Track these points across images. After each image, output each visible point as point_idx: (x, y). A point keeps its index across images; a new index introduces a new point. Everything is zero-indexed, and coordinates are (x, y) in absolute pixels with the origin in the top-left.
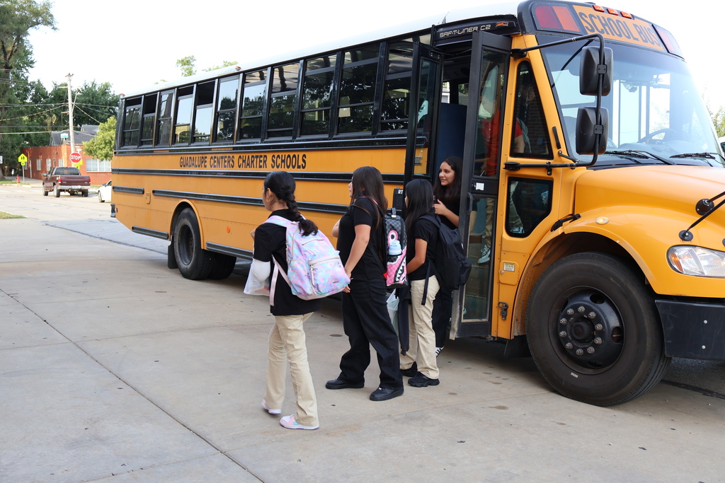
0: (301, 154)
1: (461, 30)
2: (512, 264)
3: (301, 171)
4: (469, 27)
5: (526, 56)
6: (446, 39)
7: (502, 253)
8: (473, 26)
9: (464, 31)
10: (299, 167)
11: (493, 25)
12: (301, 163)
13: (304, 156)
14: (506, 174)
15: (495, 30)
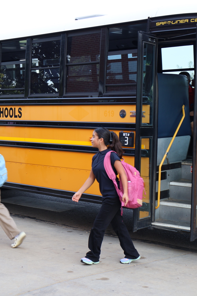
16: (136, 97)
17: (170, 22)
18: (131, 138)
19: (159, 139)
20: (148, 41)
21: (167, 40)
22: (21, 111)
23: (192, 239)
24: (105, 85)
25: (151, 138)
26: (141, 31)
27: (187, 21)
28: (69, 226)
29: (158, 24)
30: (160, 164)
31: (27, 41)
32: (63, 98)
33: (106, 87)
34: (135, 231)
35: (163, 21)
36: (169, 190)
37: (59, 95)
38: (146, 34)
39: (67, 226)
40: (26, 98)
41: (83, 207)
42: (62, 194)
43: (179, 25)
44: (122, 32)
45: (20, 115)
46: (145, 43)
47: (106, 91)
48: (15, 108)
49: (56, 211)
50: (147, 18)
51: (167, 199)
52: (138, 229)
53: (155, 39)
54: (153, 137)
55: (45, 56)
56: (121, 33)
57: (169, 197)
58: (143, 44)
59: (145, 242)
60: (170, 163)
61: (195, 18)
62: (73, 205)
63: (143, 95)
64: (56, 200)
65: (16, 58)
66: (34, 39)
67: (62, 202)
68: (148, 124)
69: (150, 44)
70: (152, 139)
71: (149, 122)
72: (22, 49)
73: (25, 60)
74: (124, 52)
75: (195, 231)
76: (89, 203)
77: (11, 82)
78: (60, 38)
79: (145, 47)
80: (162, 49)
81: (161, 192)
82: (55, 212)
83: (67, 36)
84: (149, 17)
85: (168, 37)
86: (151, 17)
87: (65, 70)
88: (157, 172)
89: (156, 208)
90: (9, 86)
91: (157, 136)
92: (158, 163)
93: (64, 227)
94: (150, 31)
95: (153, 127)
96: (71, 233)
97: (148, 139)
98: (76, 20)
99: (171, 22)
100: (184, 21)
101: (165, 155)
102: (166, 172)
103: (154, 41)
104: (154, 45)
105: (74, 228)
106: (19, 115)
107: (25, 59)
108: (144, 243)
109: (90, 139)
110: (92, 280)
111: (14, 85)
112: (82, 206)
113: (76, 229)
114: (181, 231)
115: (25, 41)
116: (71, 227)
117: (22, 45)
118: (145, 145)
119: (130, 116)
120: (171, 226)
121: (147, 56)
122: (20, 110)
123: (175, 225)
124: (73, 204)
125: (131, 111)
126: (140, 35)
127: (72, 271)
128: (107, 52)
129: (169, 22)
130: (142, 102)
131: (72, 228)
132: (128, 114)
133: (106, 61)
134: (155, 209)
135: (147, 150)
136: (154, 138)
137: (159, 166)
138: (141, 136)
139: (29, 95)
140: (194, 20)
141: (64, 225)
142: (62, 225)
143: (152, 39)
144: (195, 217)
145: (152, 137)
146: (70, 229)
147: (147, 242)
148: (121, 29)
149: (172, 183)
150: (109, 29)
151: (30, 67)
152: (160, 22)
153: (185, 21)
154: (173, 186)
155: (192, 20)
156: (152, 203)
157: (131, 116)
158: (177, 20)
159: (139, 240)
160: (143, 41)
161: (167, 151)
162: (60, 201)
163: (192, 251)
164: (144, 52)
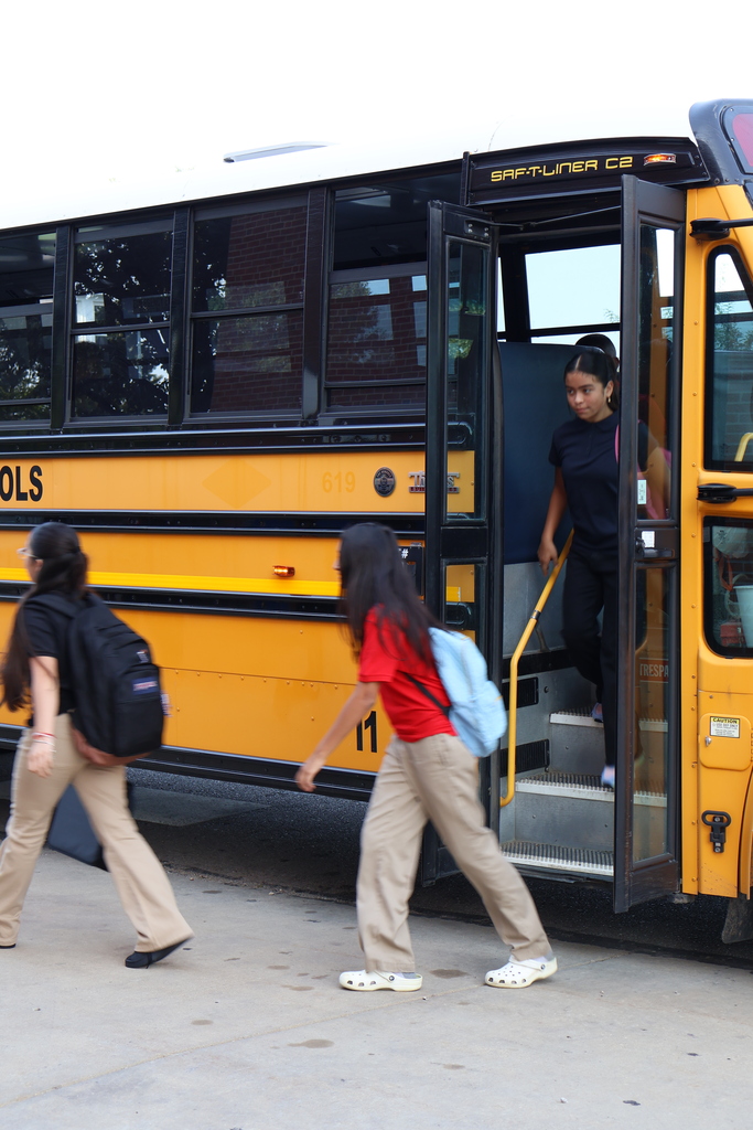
0: (26, 467)
1: (550, 167)
2: (734, 720)
3: (29, 505)
4: (572, 161)
5: (728, 235)
6: (508, 186)
7: (704, 696)
8: (585, 159)
9: (559, 169)
10: (22, 497)
11: (638, 160)
12: (26, 486)
13: (36, 469)
14: (701, 510)
15: (642, 171)
16: (424, 425)
17: (537, 170)
18: (414, 563)
19: (507, 568)
20: (462, 234)
21: (528, 229)
22: (39, 478)
23: (621, 905)
24: (323, 386)
25: (480, 565)
26: (438, 202)
27: (595, 166)
28: (210, 873)
29: (497, 176)
30: (513, 652)
31: (58, 237)
32: (183, 430)
33: (328, 390)
34: (430, 882)
35: (515, 167)
36: (547, 741)
37: (169, 422)
38: (454, 209)
39: (205, 872)
40: (58, 433)
41: (265, 806)
42: (184, 763)
43: (567, 180)
44: (392, 201)
45: (36, 492)
46: (453, 243)
47: (329, 405)
48: (18, 469)
49: (170, 823)
50: (461, 157)
51: (540, 771)
52: (438, 877)
53: (488, 226)
54: (489, 559)
55: (138, 283)
56: (389, 205)
57: (548, 764)
58: (447, 244)
59: (467, 922)
60: (551, 649)
61: (619, 157)
62: (229, 801)
63: (452, 418)
64: (169, 787)
65: (26, 291)
66: (81, 231)
67: (190, 792)
68: (469, 514)
69: (471, 245)
70: (483, 567)
71: (471, 509)
72: (47, 261)
73: (51, 301)
74: (399, 270)
75: (629, 878)
76: (283, 795)
77: (21, 373)
78: (169, 227)
79: (454, 254)
80: (527, 256)
81: (518, 749)
82: (166, 827)
83: (194, 217)
84: (466, 154)
85: (533, 221)
86: (472, 152)
87: (188, 336)
88: (504, 681)
89: (502, 802)
90: (12, 388)
91: (503, 557)
92: (506, 648)
93: (192, 876)
94: (473, 201)
95: (487, 527)
96: (217, 895)
97: (471, 568)
98: (229, 161)
99: (542, 169)
100: (584, 166)
101: (532, 622)
102: (537, 678)
103: (486, 234)
104: (486, 248)
105: (228, 878)
106: (31, 491)
107: (51, 297)
108: (464, 925)
109: (276, 570)
110: (276, 1048)
111: (30, 385)
112: (259, 805)
113: (236, 882)
114: (588, 879)
115: (52, 237)
116: (217, 875)
117: (47, 248)
118: (459, 588)
119: (408, 490)
120: (552, 863)
121: (462, 285)
122: (36, 474)
123: (567, 859)
124: (228, 798)
125: (413, 473)
126: (436, 213)
127: (208, 1018)
128: (329, 273)
129: (534, 168)
130: (447, 443)
131: (221, 880)
132: (403, 484)
133: (326, 301)
134: (499, 807)
135: (470, 604)
136: (490, 561)
137: (509, 660)
138: (444, 557)
139: (68, 423)
140: (617, 163)
141: (195, 870)
142: (186, 870)
143: (477, 226)
144: (631, 830)
145: (485, 559)
146: (213, 884)
147: (476, 923)
148: (382, 190)
149: (557, 718)
150: (333, 193)
151: (70, 325)
152: (502, 169)
153: (587, 166)
154: (560, 728)
155: (611, 163)
156: (489, 786)
157: (412, 488)
158: (560, 162)
159: (451, 914)
160: (445, 233)
161: (539, 607)
162: (183, 790)
163: (627, 950)
164: (450, 273)
